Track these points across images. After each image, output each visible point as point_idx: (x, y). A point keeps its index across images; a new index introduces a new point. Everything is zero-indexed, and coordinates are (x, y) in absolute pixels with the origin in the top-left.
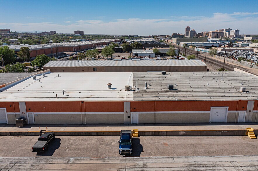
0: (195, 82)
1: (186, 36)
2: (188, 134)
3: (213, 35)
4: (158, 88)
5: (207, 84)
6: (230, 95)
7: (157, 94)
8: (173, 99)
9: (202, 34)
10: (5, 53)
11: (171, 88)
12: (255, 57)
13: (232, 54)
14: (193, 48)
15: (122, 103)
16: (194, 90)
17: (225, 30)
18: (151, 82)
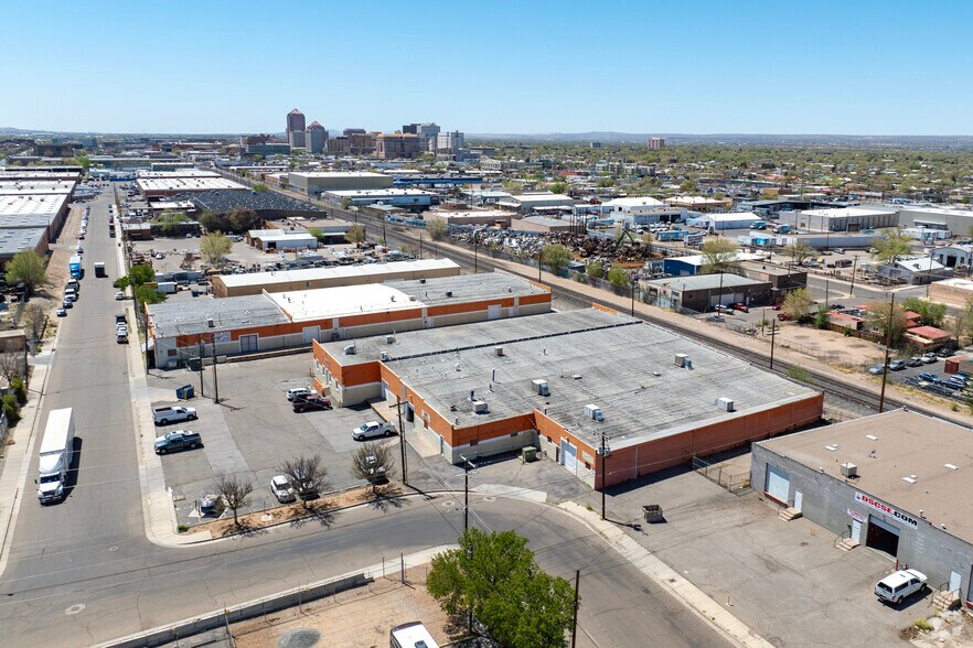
1: (295, 146)
8: (457, 303)
9: (350, 140)
11: (449, 295)
15: (421, 310)
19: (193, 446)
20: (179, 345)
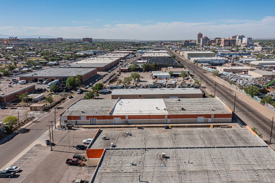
0: (193, 106)
1: (198, 43)
2: (189, 127)
3: (225, 43)
4: (177, 109)
5: (198, 107)
6: (206, 112)
7: (177, 112)
8: (183, 114)
9: (214, 41)
10: (73, 81)
11: (183, 109)
12: (241, 81)
13: (228, 77)
14: (201, 66)
15: (164, 115)
16: (192, 110)
17: (238, 37)
18: (174, 105)
19: (10, 177)
20: (68, 119)
